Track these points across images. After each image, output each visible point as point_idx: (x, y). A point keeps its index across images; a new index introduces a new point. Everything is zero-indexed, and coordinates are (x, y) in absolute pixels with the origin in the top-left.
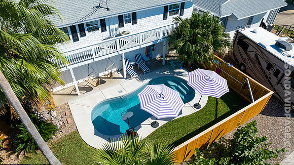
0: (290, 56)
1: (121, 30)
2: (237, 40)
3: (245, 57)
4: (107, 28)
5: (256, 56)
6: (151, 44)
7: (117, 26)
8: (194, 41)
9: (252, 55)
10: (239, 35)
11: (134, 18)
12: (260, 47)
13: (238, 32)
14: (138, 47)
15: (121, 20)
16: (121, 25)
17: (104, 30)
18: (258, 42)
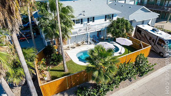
0: (158, 33)
1: (88, 24)
2: (137, 30)
3: (141, 36)
4: (83, 23)
5: (145, 35)
6: (100, 30)
7: (87, 22)
8: (118, 28)
9: (143, 35)
10: (137, 27)
11: (93, 19)
12: (146, 31)
13: (137, 26)
14: (95, 31)
15: (88, 20)
16: (88, 22)
17: (82, 23)
18: (145, 29)
